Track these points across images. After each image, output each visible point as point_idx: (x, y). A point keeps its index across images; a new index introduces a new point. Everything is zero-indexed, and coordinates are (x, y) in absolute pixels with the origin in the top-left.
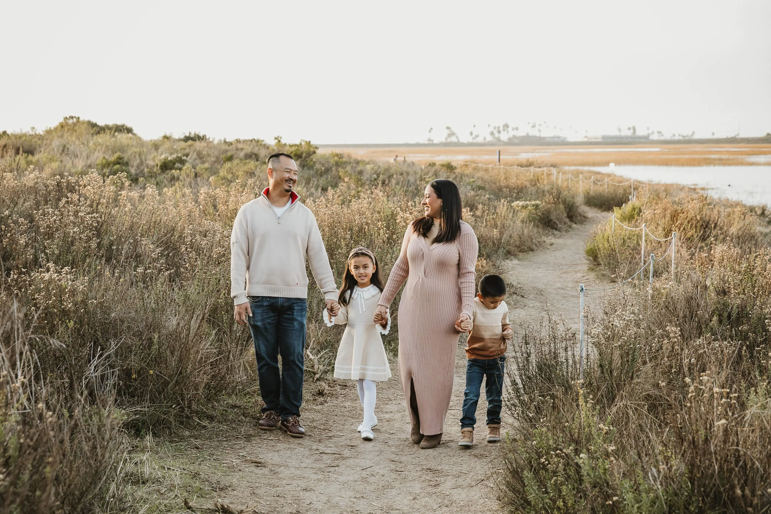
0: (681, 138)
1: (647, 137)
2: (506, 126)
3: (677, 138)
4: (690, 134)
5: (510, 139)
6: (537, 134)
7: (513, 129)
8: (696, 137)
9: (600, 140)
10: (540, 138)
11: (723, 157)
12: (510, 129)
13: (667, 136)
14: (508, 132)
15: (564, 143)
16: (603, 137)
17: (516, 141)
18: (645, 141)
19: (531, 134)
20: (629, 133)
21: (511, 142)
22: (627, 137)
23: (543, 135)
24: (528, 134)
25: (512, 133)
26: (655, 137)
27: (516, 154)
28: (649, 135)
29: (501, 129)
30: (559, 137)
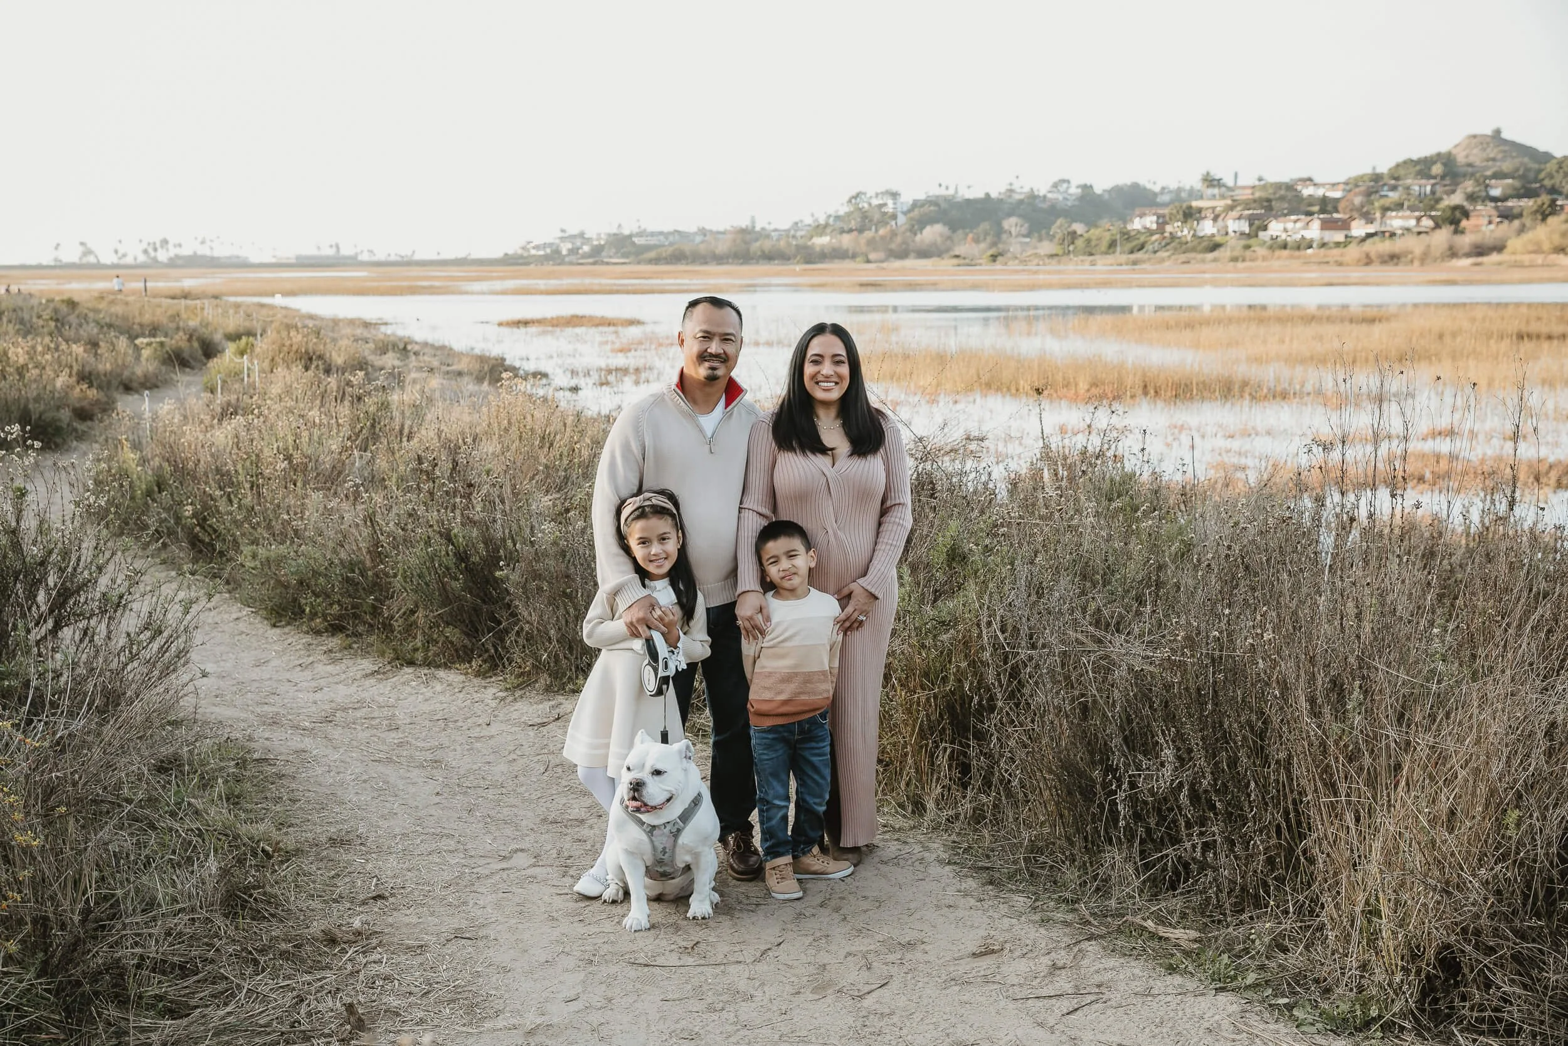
0: (399, 259)
1: (354, 257)
2: (165, 242)
3: (393, 258)
4: (409, 253)
5: (171, 259)
6: (208, 253)
7: (175, 246)
8: (418, 257)
9: (293, 261)
10: (213, 258)
11: (437, 284)
12: (170, 246)
13: (381, 256)
14: (167, 250)
15: (245, 265)
16: (298, 258)
17: (180, 262)
18: (352, 262)
19: (199, 253)
20: (331, 252)
21: (173, 263)
22: (328, 257)
23: (216, 254)
24: (195, 253)
25: (173, 252)
26: (365, 257)
27: (177, 279)
28: (357, 254)
29: (158, 245)
30: (238, 257)
